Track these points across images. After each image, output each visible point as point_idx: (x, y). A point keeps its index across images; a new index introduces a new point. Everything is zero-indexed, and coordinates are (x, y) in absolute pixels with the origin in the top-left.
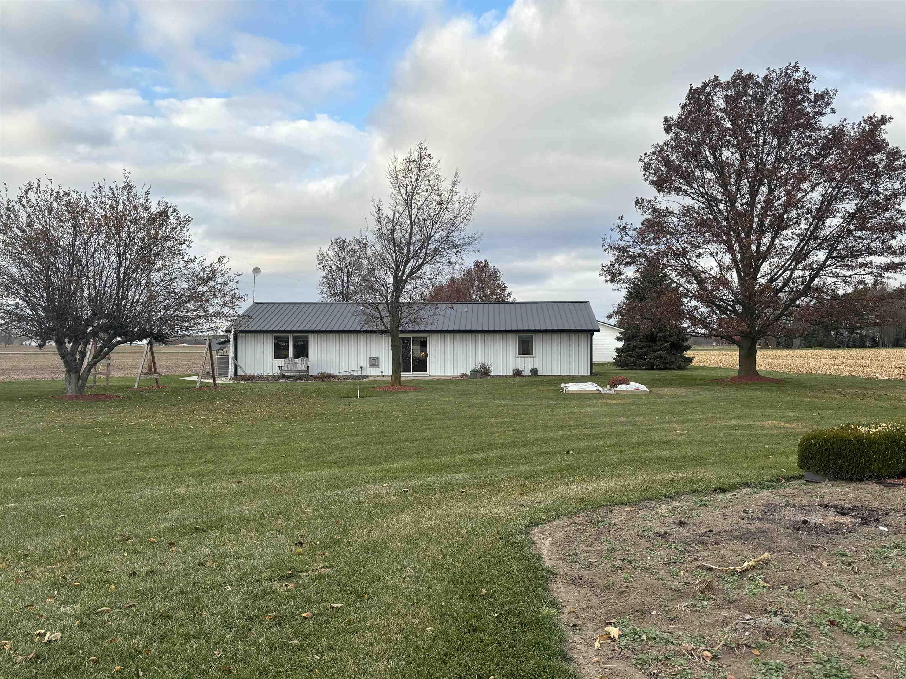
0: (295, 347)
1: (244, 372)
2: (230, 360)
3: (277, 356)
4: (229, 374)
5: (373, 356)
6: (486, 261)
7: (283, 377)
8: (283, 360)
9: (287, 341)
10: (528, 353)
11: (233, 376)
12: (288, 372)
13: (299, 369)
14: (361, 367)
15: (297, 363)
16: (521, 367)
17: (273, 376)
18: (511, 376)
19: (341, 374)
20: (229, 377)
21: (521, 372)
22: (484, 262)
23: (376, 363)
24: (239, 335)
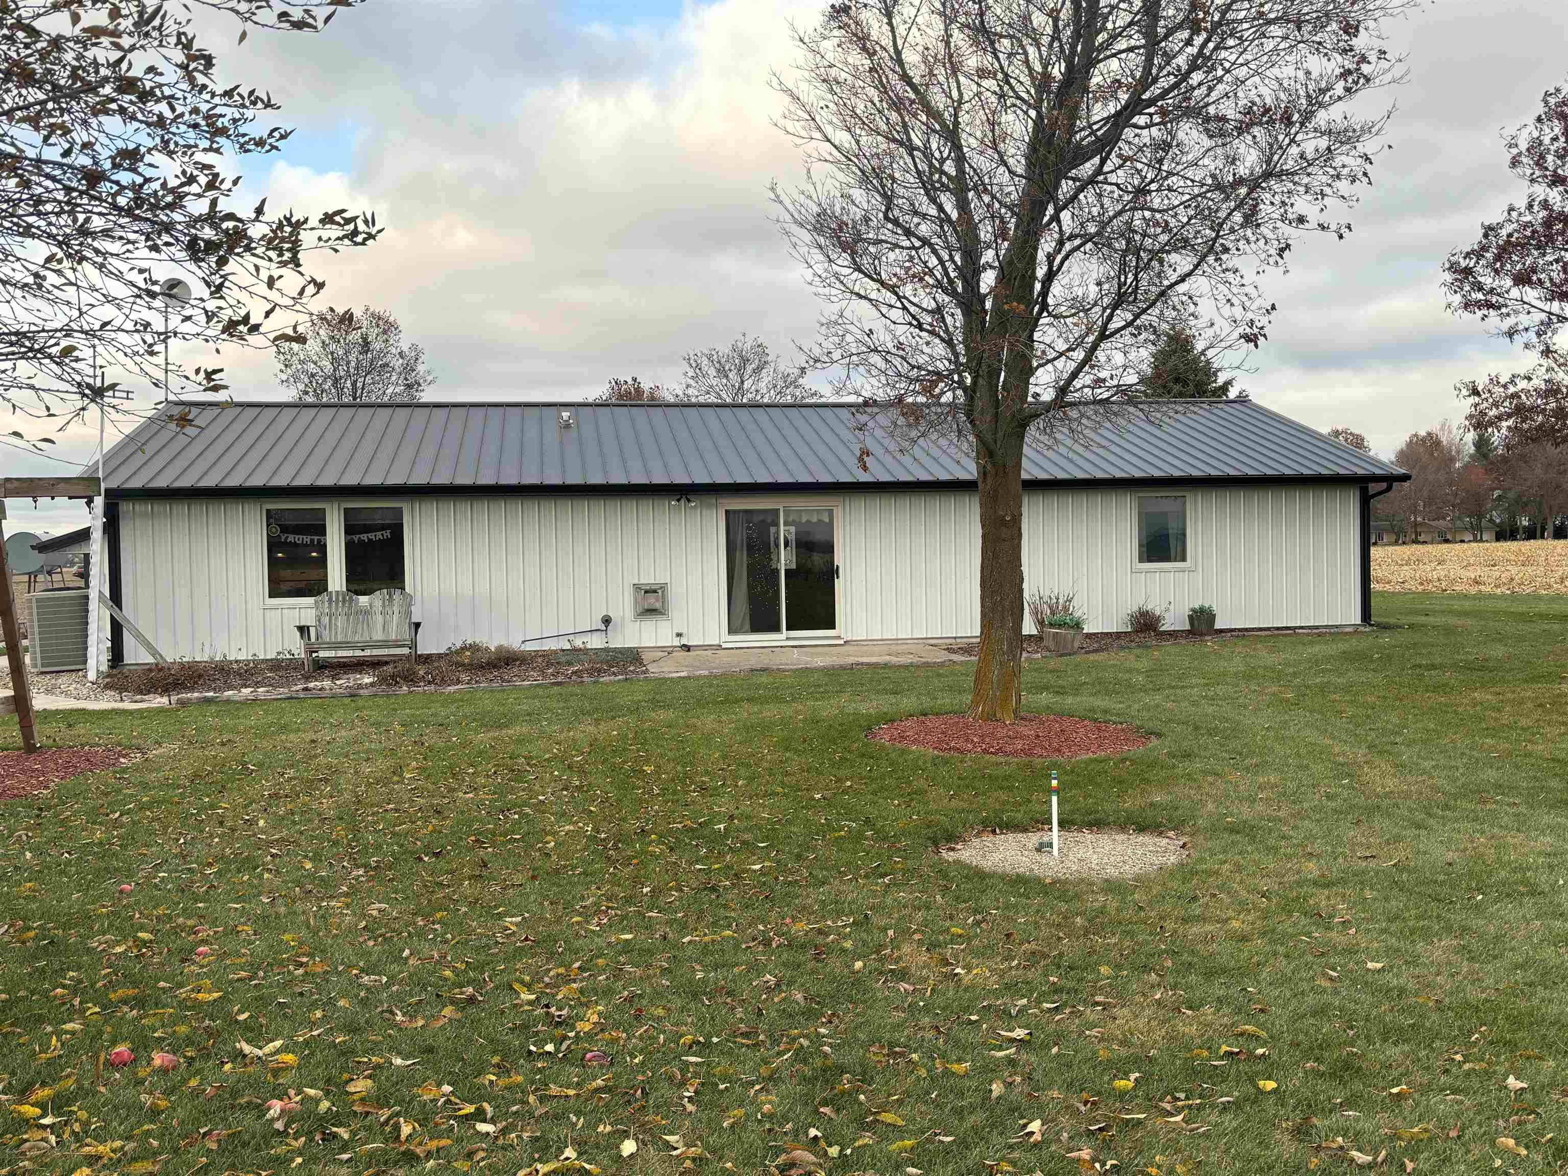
0: (350, 548)
1: (154, 652)
2: (93, 605)
3: (277, 589)
4: (92, 663)
5: (648, 579)
6: (635, 380)
7: (322, 667)
8: (310, 600)
9: (321, 530)
10: (1166, 558)
11: (104, 668)
12: (336, 646)
13: (378, 635)
14: (607, 621)
15: (367, 612)
16: (1155, 606)
17: (276, 665)
18: (1118, 635)
19: (530, 647)
20: (92, 675)
21: (1158, 619)
22: (630, 382)
23: (658, 605)
24: (125, 507)
